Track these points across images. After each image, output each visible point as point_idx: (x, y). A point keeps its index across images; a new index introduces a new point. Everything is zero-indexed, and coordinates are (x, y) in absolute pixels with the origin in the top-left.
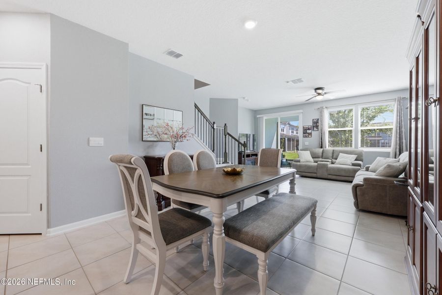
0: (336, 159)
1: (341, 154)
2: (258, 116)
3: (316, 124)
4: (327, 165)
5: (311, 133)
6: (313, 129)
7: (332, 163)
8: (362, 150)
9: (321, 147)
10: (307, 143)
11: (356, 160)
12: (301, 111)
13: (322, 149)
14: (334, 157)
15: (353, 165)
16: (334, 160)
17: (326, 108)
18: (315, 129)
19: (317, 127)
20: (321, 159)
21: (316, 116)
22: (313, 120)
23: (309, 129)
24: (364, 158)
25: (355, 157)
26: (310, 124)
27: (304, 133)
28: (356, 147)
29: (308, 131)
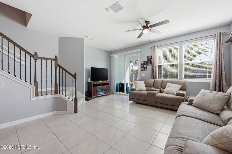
0: (164, 88)
1: (168, 84)
3: (150, 60)
4: (155, 94)
5: (146, 67)
6: (148, 64)
7: (161, 92)
8: (186, 81)
9: (154, 78)
10: (143, 75)
11: (181, 89)
12: (139, 50)
13: (154, 80)
14: (163, 86)
15: (178, 94)
16: (162, 89)
17: (157, 46)
18: (149, 64)
19: (151, 62)
20: (152, 89)
21: (150, 54)
22: (148, 57)
23: (145, 64)
24: (187, 88)
25: (179, 86)
26: (146, 60)
27: (141, 67)
28: (181, 78)
29: (144, 65)
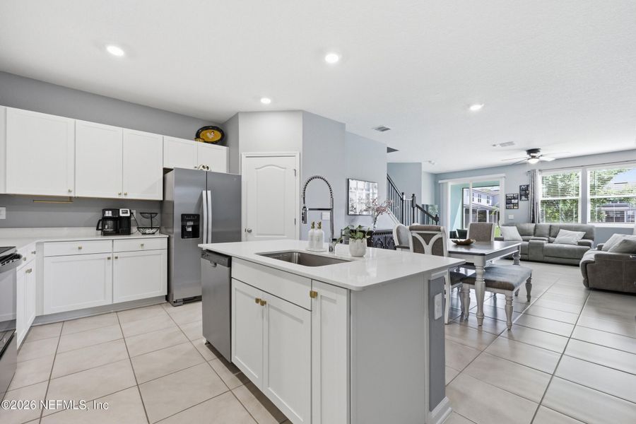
0: (555, 237)
1: (561, 230)
2: (440, 182)
3: (525, 192)
4: (543, 244)
5: (518, 203)
6: (521, 198)
7: (549, 242)
8: (593, 227)
9: (533, 222)
10: (511, 217)
11: (583, 238)
12: (503, 175)
13: (534, 224)
14: (552, 234)
15: (580, 244)
16: (552, 239)
17: (540, 170)
18: (523, 198)
19: (526, 196)
20: (532, 237)
21: (525, 181)
22: (521, 186)
23: (514, 198)
24: (595, 236)
25: (582, 234)
26: (517, 191)
27: (507, 203)
28: (584, 220)
29: (513, 201)
